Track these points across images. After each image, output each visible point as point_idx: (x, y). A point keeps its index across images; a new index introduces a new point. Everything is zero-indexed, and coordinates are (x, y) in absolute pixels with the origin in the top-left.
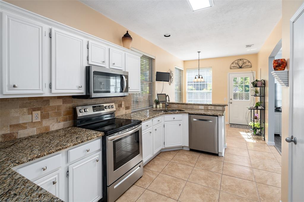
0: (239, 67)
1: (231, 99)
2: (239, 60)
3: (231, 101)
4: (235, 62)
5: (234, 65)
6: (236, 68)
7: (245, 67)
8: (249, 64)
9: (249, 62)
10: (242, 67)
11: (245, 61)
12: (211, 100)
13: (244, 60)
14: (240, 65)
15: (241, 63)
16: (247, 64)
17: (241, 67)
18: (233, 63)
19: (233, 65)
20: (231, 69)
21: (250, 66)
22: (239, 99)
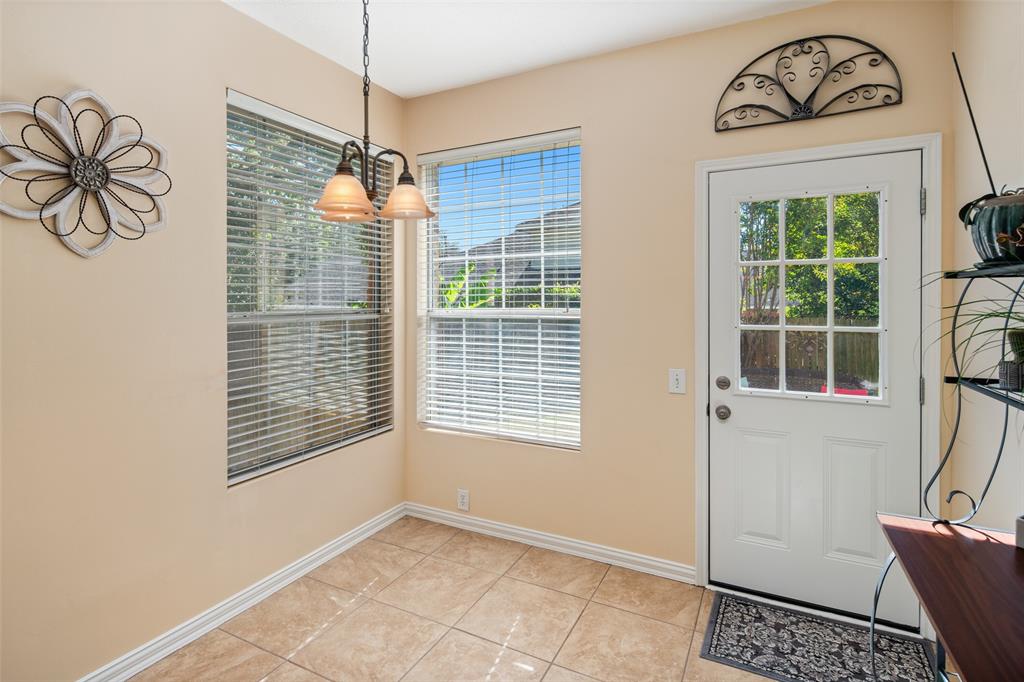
0: (788, 113)
1: (724, 384)
2: (789, 52)
3: (720, 397)
4: (759, 68)
5: (751, 94)
6: (765, 117)
7: (843, 105)
8: (883, 74)
9: (878, 56)
10: (817, 106)
11: (840, 51)
12: (579, 425)
13: (830, 43)
14: (801, 93)
15: (802, 76)
16: (863, 73)
17: (803, 111)
18: (736, 84)
19: (736, 99)
20: (722, 129)
21: (882, 93)
22: (791, 386)
